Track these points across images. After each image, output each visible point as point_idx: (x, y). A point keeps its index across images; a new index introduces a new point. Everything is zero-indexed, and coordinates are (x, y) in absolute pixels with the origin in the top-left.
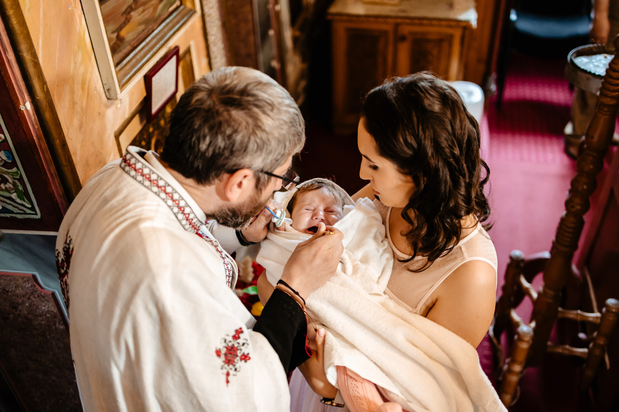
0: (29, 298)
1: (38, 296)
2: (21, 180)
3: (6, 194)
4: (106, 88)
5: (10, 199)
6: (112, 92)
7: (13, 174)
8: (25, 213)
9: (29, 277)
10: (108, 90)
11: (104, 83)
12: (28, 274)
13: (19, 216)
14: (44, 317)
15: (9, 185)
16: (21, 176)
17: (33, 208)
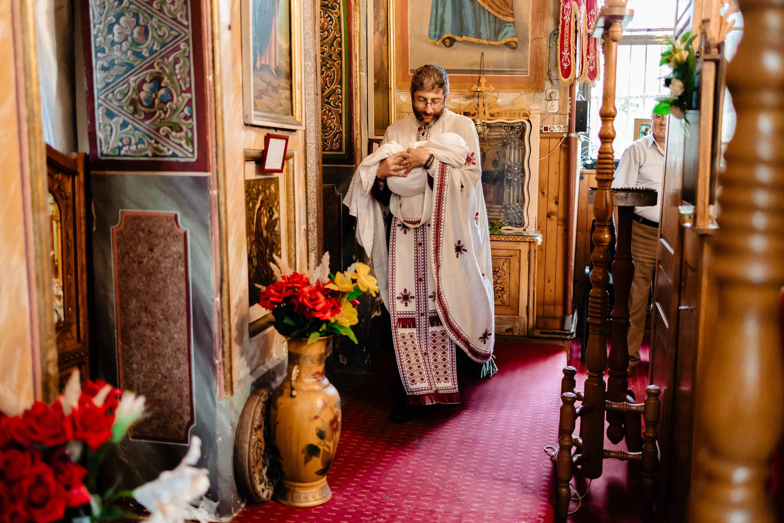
0: (166, 239)
1: (173, 236)
2: (192, 130)
3: (178, 141)
4: (245, 114)
5: (180, 145)
6: (248, 118)
7: (187, 125)
8: (187, 157)
9: (171, 217)
10: (246, 116)
11: (245, 110)
12: (172, 214)
13: (182, 160)
14: (171, 258)
15: (183, 134)
16: (193, 127)
17: (193, 153)
